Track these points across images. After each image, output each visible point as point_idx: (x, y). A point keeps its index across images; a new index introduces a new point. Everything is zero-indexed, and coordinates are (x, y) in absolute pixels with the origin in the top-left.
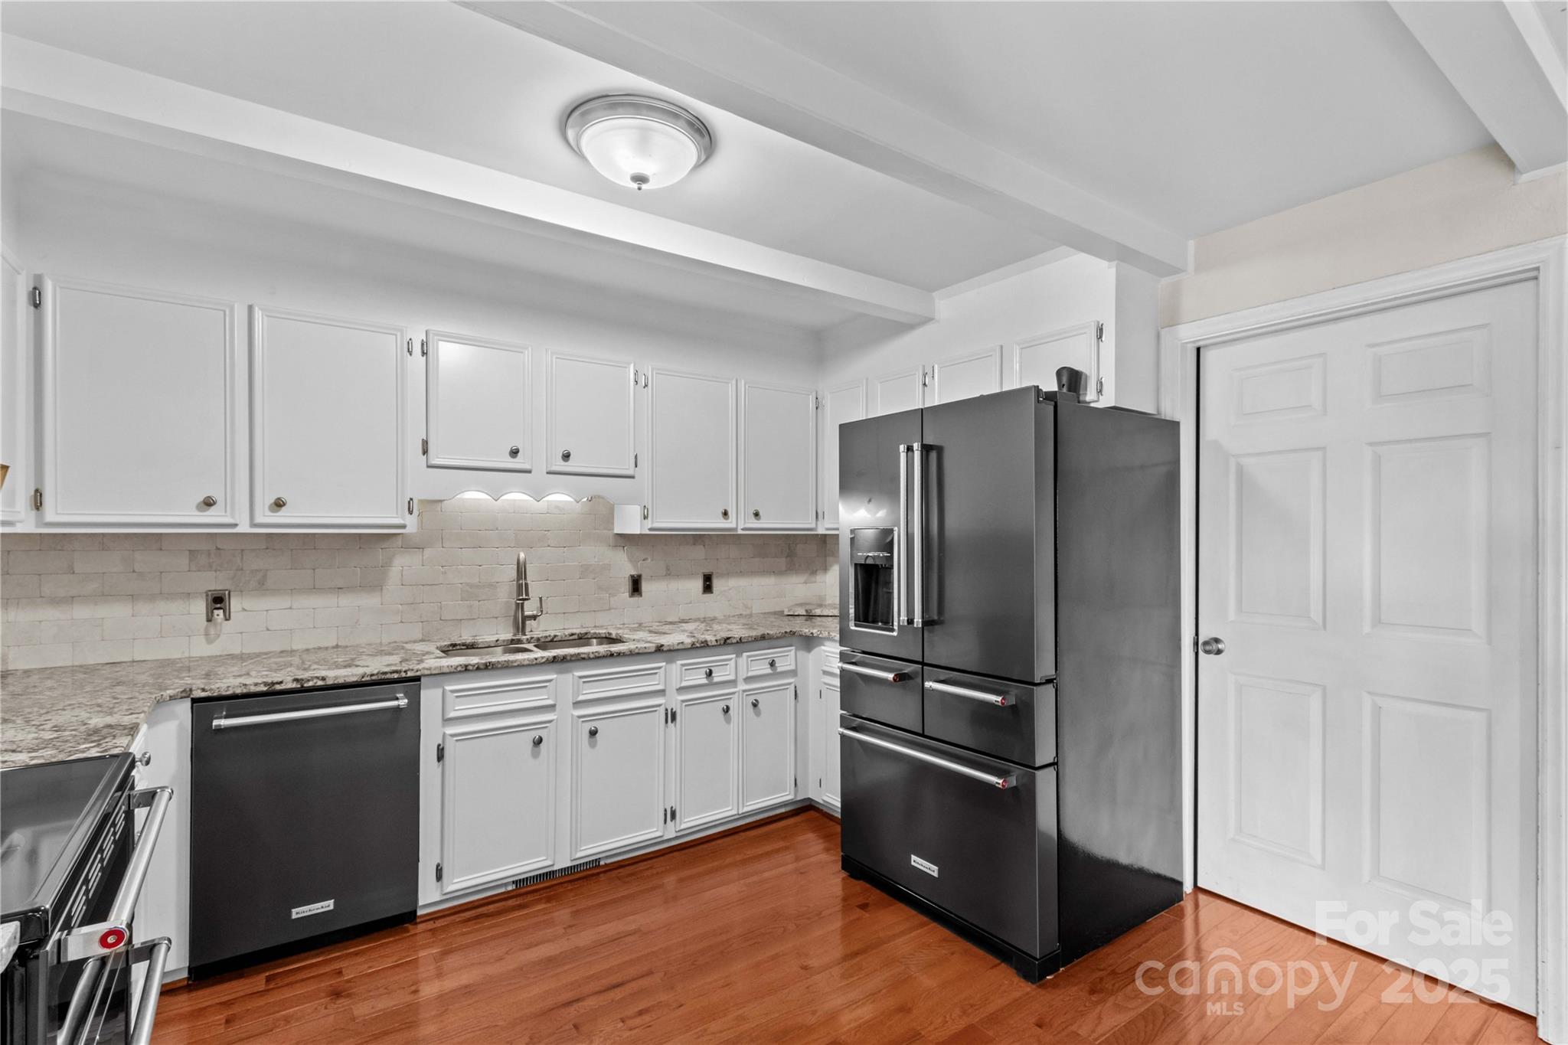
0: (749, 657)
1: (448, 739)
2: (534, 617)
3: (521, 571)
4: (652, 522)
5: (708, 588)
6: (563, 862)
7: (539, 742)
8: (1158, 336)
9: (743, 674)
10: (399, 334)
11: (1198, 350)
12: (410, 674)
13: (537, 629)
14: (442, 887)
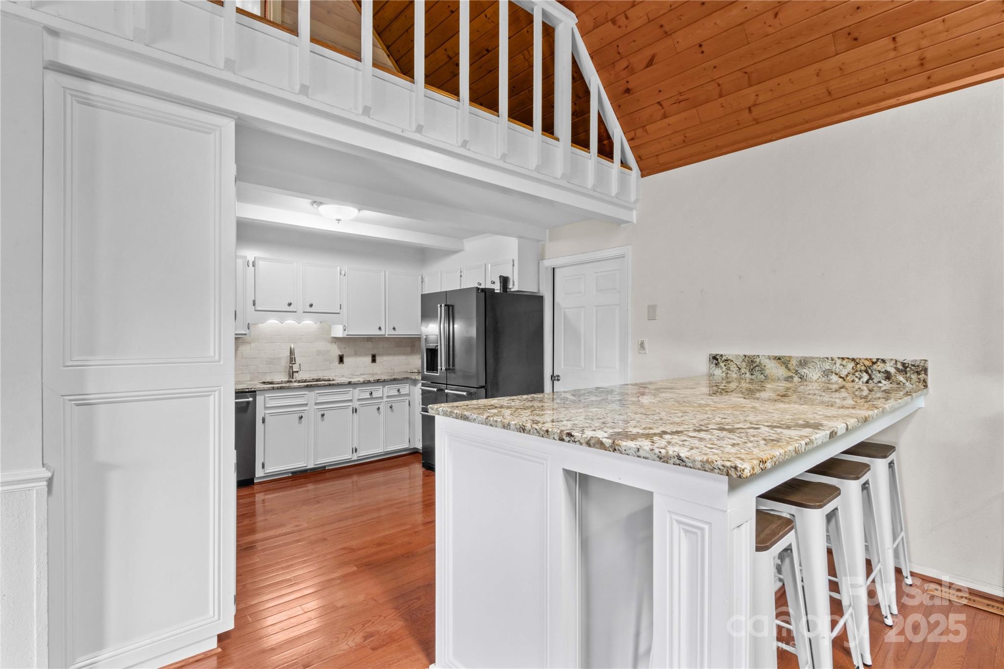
0: (388, 387)
1: (266, 415)
2: (297, 372)
3: (292, 352)
4: (348, 332)
5: (374, 360)
6: (311, 466)
7: (301, 417)
8: (539, 263)
9: (385, 395)
10: (244, 259)
11: (554, 268)
12: (252, 390)
13: (298, 377)
14: (264, 471)
